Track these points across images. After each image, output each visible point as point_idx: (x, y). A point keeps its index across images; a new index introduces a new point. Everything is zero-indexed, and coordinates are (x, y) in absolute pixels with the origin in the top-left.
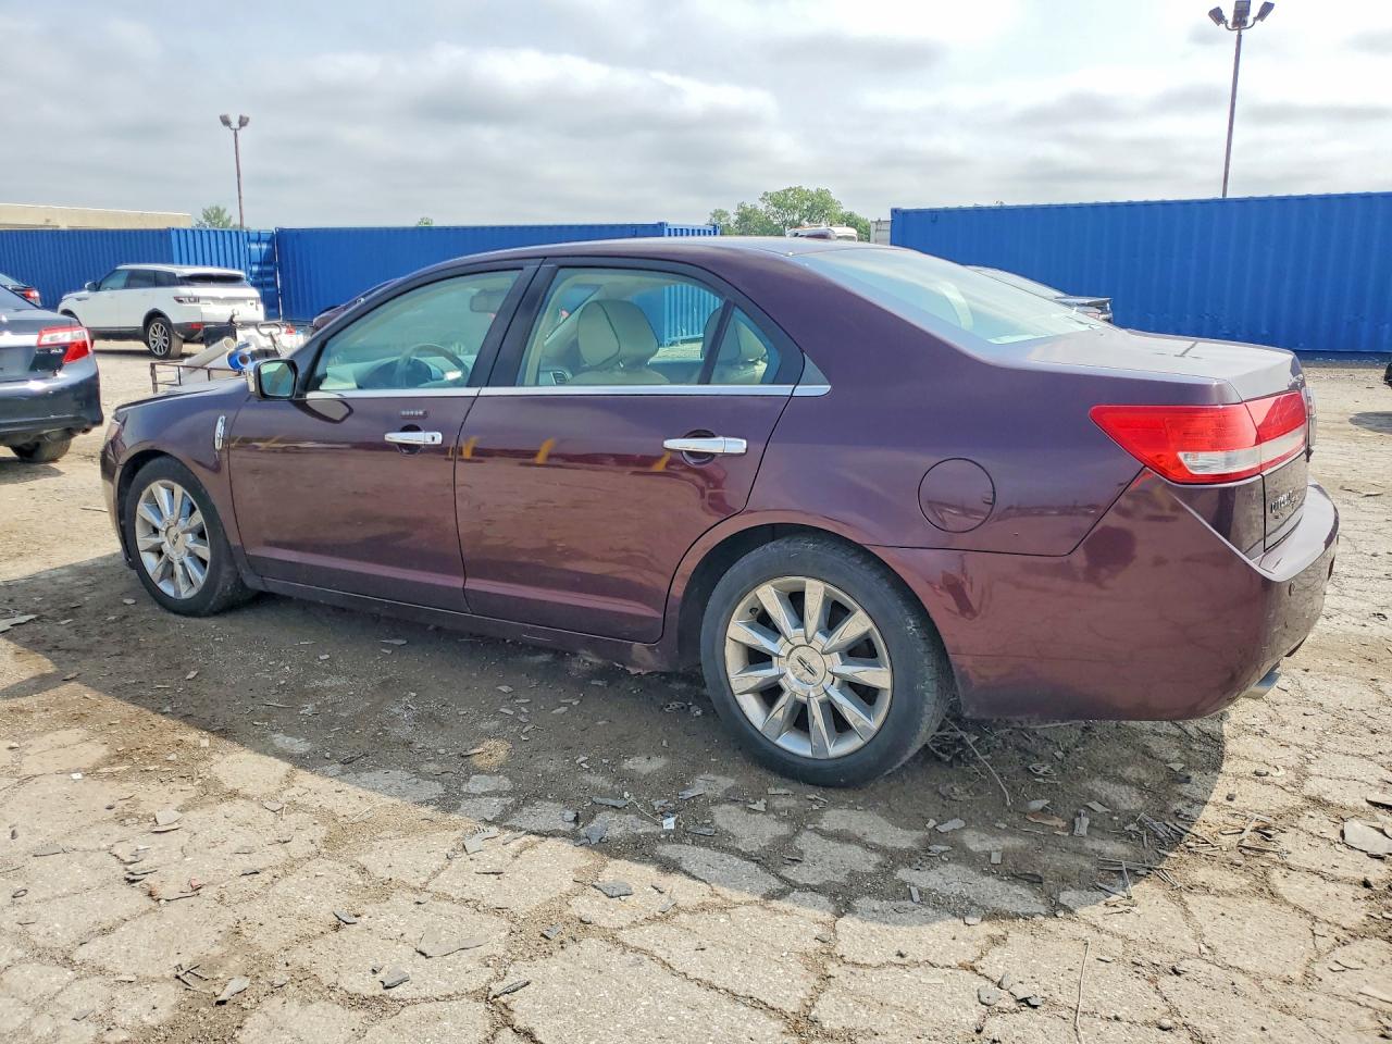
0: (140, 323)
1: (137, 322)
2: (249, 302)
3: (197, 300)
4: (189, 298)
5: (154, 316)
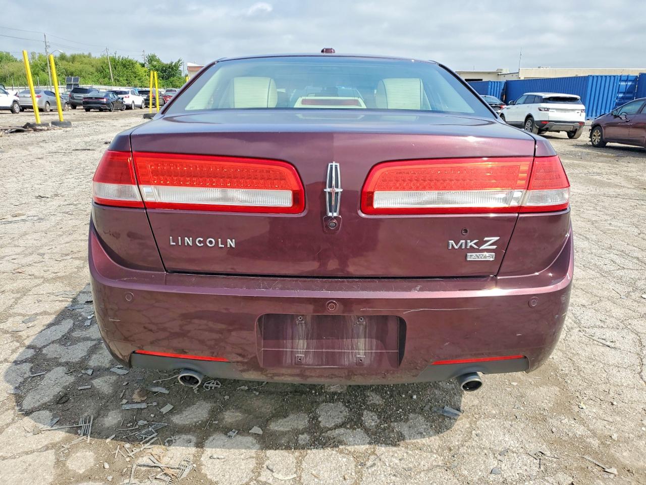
0: (523, 120)
1: (522, 119)
2: (577, 111)
3: (548, 109)
4: (545, 108)
5: (529, 117)
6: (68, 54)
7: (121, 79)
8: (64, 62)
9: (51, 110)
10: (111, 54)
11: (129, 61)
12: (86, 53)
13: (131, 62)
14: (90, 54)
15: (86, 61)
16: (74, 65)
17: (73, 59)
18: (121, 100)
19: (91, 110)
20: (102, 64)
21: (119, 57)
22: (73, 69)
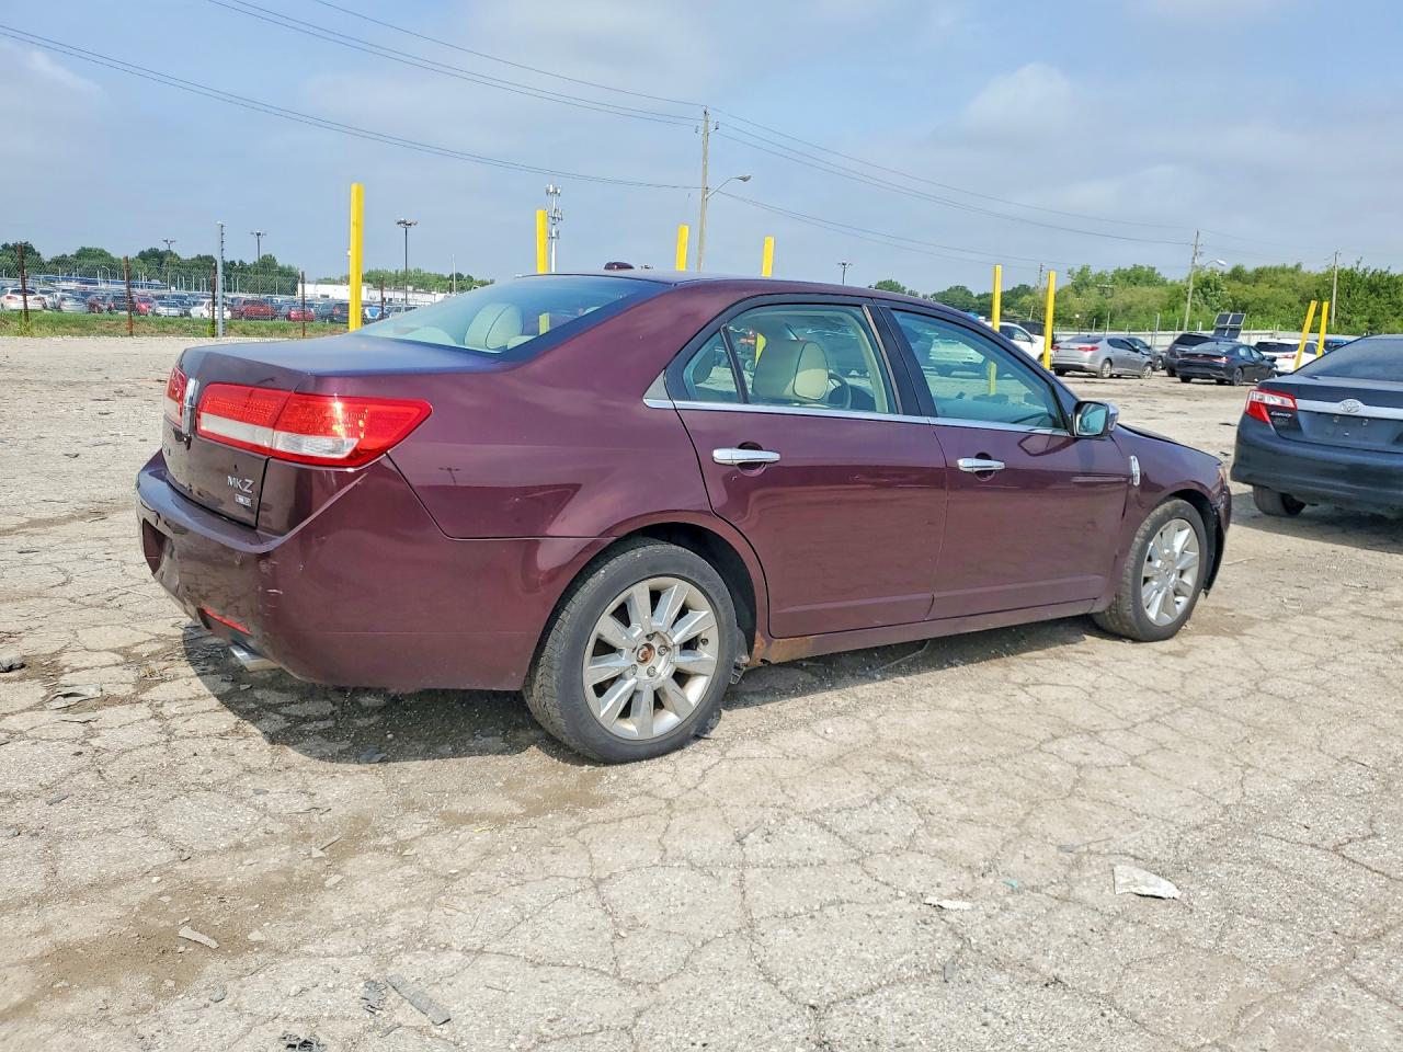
6: (1250, 267)
7: (1356, 319)
8: (1237, 284)
9: (1111, 377)
10: (1346, 263)
11: (1390, 279)
12: (1291, 265)
13: (1393, 281)
14: (1298, 266)
15: (1283, 279)
16: (1255, 290)
17: (1259, 275)
18: (1269, 363)
19: (1193, 380)
20: (1317, 287)
21: (1365, 270)
22: (1248, 297)
